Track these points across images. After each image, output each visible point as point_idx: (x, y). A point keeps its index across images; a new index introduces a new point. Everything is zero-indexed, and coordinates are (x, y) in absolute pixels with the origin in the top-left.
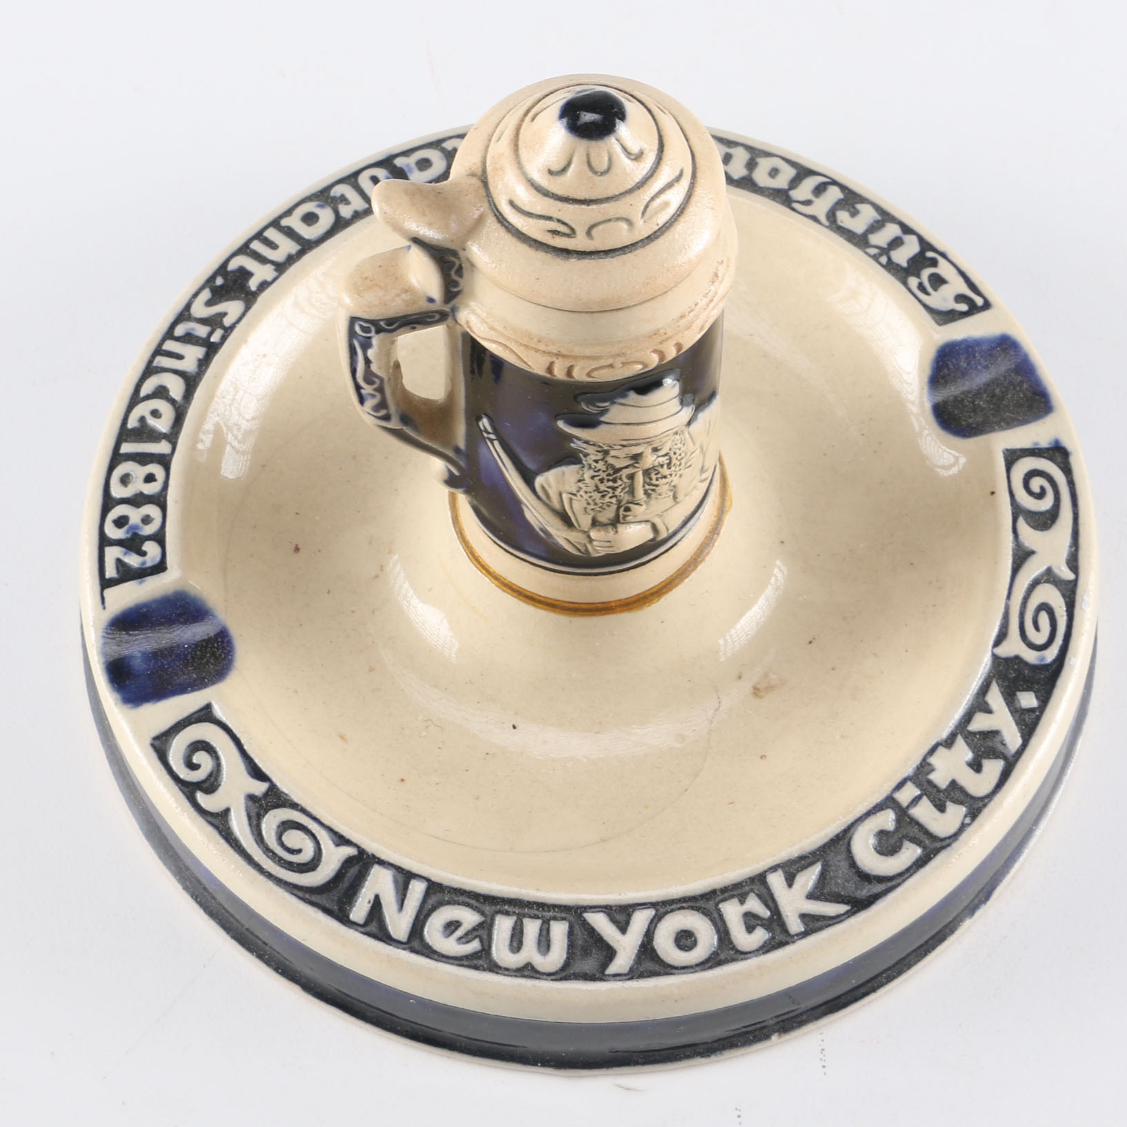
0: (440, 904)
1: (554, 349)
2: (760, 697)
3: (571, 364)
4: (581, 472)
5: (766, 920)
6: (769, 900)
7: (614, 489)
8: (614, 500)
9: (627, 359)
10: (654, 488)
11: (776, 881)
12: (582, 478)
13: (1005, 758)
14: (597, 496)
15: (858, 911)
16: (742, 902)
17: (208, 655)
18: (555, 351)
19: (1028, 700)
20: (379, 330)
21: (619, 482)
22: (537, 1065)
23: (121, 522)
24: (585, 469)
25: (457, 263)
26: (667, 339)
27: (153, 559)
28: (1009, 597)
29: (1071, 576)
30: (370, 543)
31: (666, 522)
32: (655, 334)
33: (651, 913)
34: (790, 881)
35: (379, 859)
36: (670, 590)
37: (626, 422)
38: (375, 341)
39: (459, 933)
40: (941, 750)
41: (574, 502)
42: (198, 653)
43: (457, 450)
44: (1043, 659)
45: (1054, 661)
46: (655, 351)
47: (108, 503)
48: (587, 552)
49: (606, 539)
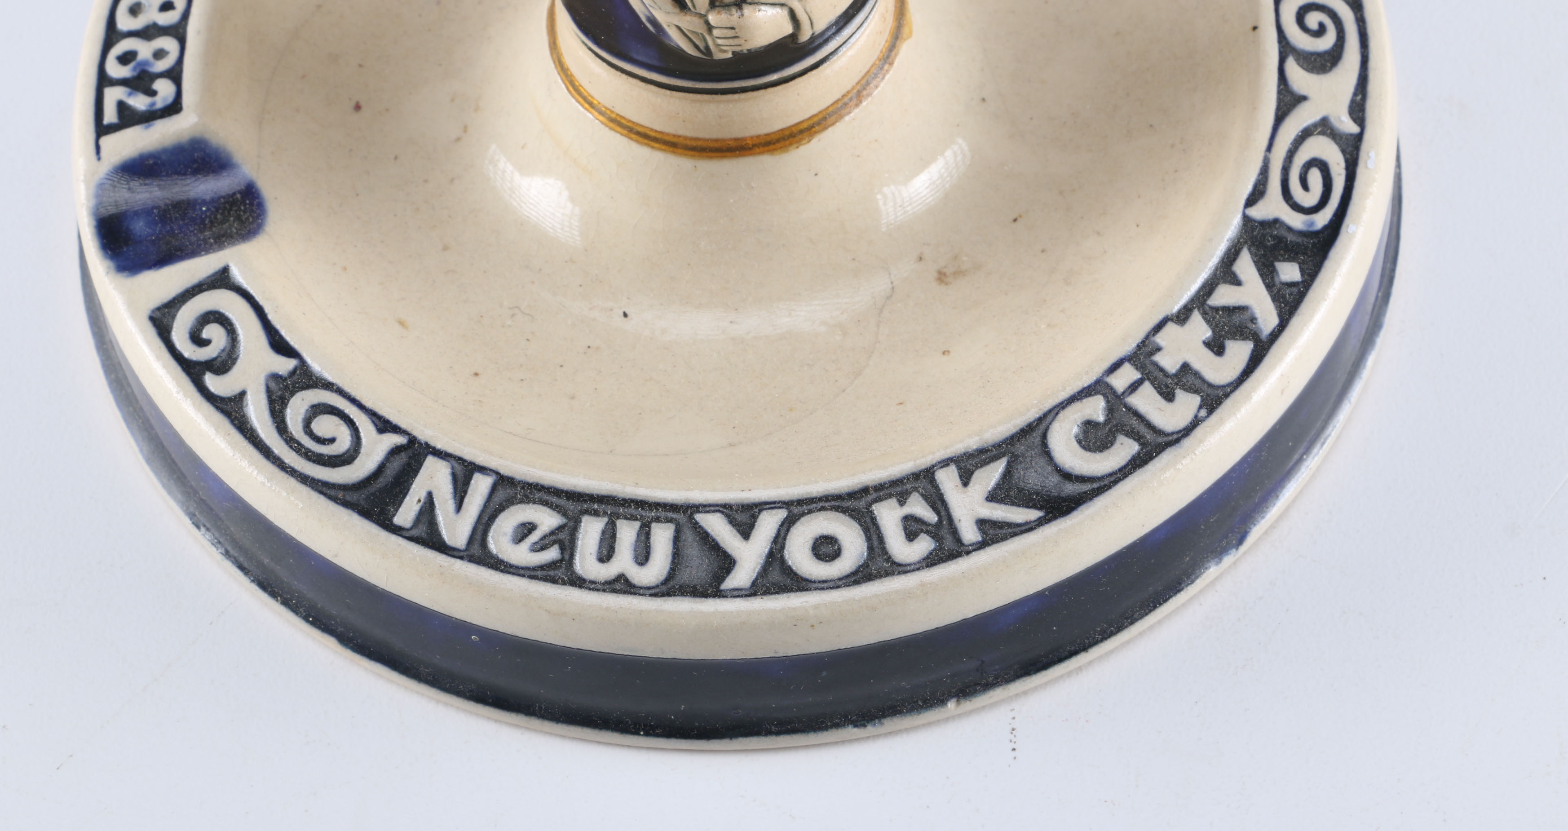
0: (510, 502)
2: (947, 284)
5: (933, 526)
6: (937, 501)
11: (948, 479)
13: (1255, 336)
15: (1055, 518)
16: (902, 503)
17: (232, 219)
19: (1289, 272)
23: (126, 58)
27: (164, 99)
28: (1269, 148)
29: (1354, 129)
30: (452, 100)
33: (782, 514)
34: (966, 478)
35: (434, 448)
36: (826, 128)
39: (535, 537)
40: (1171, 327)
42: (219, 216)
44: (1312, 224)
45: (1326, 227)
47: (112, 35)
48: (708, 51)
49: (729, 26)
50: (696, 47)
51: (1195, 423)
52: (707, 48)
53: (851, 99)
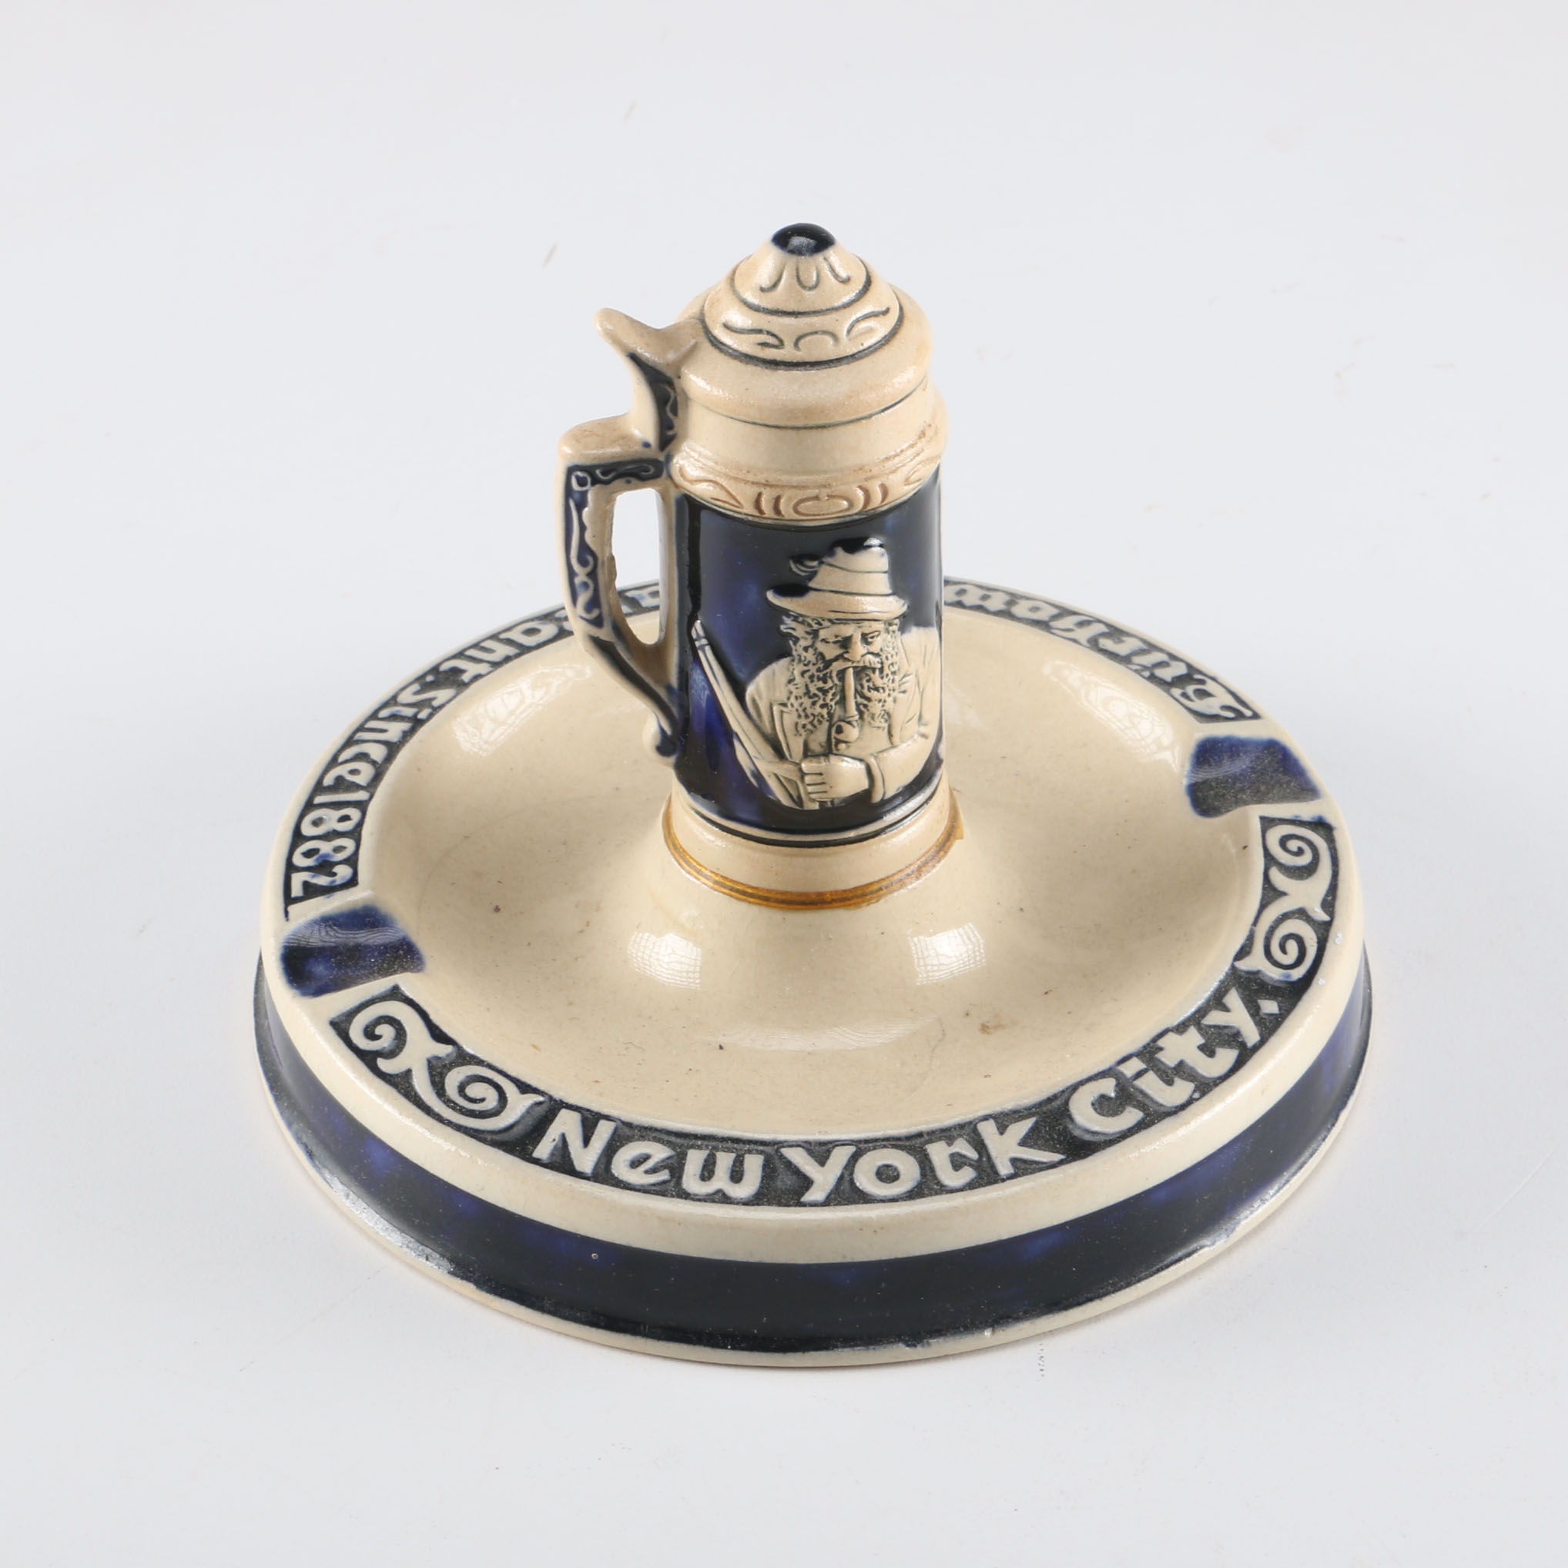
0: (629, 1139)
1: (761, 478)
2: (988, 1033)
3: (778, 494)
4: (791, 668)
5: (976, 1161)
6: (980, 1145)
7: (825, 692)
8: (825, 712)
9: (832, 492)
10: (866, 702)
11: (988, 1130)
12: (792, 678)
13: (1242, 1045)
14: (807, 702)
15: (1074, 1160)
16: (950, 1145)
17: (396, 967)
18: (763, 481)
19: (1270, 1007)
20: (595, 481)
21: (830, 684)
22: (727, 1348)
23: (308, 854)
24: (795, 663)
25: (672, 395)
26: (872, 478)
27: (343, 878)
28: (1255, 924)
29: (1326, 918)
30: (577, 906)
31: (881, 768)
32: (861, 469)
33: (852, 1149)
34: (1002, 1129)
35: (566, 1104)
37: (834, 589)
38: (590, 497)
39: (649, 1164)
40: (1171, 1036)
41: (785, 715)
42: (385, 965)
43: (669, 688)
44: (1289, 976)
45: (1300, 980)
46: (860, 487)
47: (298, 837)
48: (799, 801)
49: (818, 772)
50: (791, 796)
51: (1190, 1102)
52: (799, 797)
53: (913, 872)
